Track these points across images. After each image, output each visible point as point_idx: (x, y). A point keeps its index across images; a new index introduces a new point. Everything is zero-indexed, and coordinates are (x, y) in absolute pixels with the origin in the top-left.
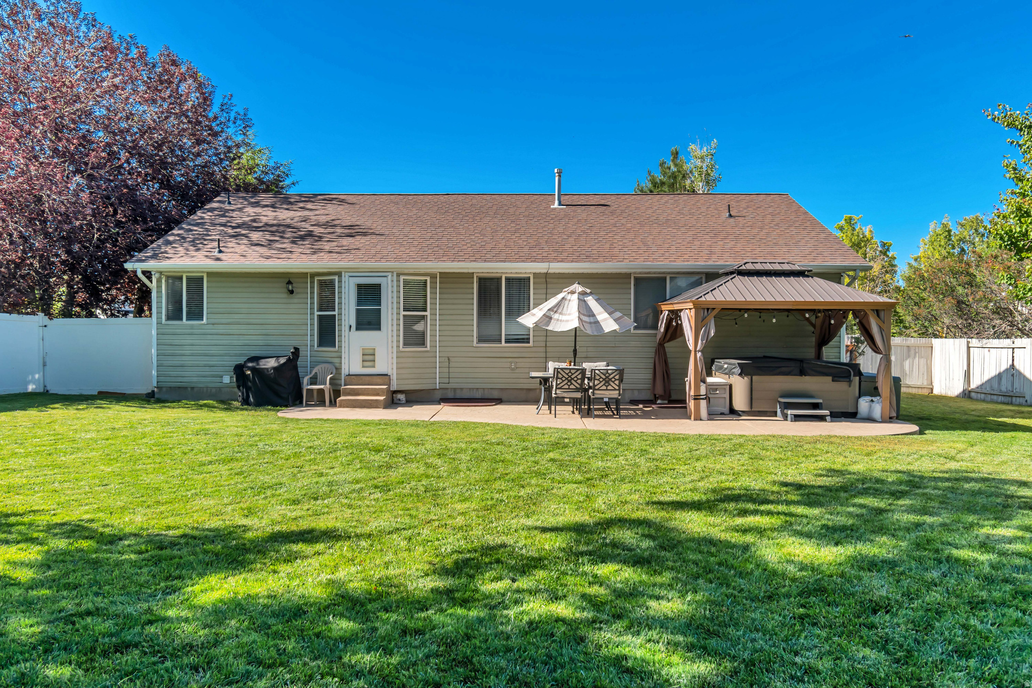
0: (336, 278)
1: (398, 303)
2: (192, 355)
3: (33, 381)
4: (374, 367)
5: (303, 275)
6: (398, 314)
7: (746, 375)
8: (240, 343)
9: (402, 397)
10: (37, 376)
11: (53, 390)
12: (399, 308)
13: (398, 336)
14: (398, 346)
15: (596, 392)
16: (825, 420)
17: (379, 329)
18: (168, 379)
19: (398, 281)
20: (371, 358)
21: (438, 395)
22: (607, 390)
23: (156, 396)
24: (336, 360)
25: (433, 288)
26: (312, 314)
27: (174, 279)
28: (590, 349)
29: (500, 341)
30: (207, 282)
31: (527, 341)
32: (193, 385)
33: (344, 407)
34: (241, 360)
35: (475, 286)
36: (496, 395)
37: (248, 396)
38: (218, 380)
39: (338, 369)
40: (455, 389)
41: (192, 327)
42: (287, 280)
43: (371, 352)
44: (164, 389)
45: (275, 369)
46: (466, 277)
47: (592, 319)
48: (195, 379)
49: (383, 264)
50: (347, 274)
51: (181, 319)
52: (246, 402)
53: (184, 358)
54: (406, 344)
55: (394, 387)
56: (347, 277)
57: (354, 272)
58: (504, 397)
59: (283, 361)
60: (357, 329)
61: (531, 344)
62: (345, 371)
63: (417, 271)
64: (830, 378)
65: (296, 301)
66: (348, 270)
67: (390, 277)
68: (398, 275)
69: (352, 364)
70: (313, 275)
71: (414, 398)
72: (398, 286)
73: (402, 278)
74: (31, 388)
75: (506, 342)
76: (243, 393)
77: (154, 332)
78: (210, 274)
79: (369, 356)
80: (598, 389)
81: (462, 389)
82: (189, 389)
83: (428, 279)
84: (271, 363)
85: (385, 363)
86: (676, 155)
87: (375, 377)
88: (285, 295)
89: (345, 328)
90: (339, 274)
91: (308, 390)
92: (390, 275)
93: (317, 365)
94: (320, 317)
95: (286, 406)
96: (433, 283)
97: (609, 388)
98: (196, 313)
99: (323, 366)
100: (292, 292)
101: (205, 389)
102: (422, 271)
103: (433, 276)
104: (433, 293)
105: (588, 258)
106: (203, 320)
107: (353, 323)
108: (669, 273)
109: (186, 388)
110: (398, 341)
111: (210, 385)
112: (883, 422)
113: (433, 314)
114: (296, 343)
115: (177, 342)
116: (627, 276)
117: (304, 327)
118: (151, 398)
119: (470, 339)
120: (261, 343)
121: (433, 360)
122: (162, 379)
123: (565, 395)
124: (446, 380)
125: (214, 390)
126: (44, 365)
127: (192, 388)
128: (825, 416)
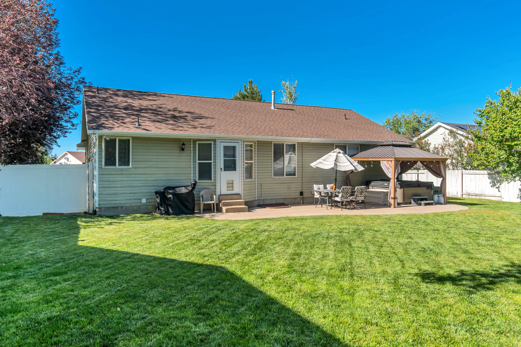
0: (212, 142)
1: (244, 156)
2: (122, 187)
4: (233, 190)
5: (189, 140)
6: (244, 162)
7: (402, 188)
8: (152, 179)
12: (244, 159)
13: (243, 173)
14: (243, 179)
15: (357, 198)
16: (433, 205)
17: (235, 170)
18: (106, 202)
19: (244, 145)
20: (231, 185)
21: (256, 203)
22: (361, 197)
23: (97, 213)
24: (213, 187)
25: (255, 148)
26: (194, 162)
27: (111, 141)
29: (283, 175)
30: (132, 142)
31: (294, 174)
32: (122, 205)
33: (229, 212)
34: (147, 189)
35: (273, 148)
36: (281, 201)
37: (168, 210)
38: (139, 201)
39: (214, 192)
40: (264, 200)
41: (122, 170)
42: (182, 143)
43: (231, 182)
44: (103, 209)
46: (268, 143)
48: (123, 202)
49: (238, 136)
50: (219, 141)
51: (115, 165)
54: (246, 177)
56: (219, 142)
57: (223, 140)
58: (285, 202)
60: (225, 170)
61: (296, 176)
62: (218, 193)
63: (249, 140)
64: (426, 188)
65: (184, 154)
66: (220, 138)
67: (240, 143)
68: (243, 142)
69: (222, 189)
70: (195, 141)
72: (244, 148)
73: (245, 143)
75: (286, 175)
76: (165, 208)
77: (97, 173)
78: (134, 138)
79: (231, 184)
80: (358, 197)
81: (267, 199)
82: (120, 208)
83: (253, 144)
85: (238, 188)
86: (251, 83)
87: (234, 196)
88: (179, 151)
89: (218, 170)
90: (215, 141)
92: (240, 141)
93: (201, 190)
94: (199, 163)
96: (255, 146)
97: (362, 196)
98: (125, 161)
99: (205, 190)
100: (183, 149)
101: (130, 208)
102: (251, 140)
103: (255, 142)
104: (255, 151)
106: (129, 165)
107: (222, 167)
109: (117, 207)
110: (243, 176)
111: (135, 205)
112: (445, 204)
113: (255, 162)
115: (111, 179)
117: (189, 169)
119: (271, 174)
120: (164, 178)
121: (254, 185)
122: (102, 202)
124: (260, 196)
125: (135, 208)
127: (122, 207)
128: (433, 203)
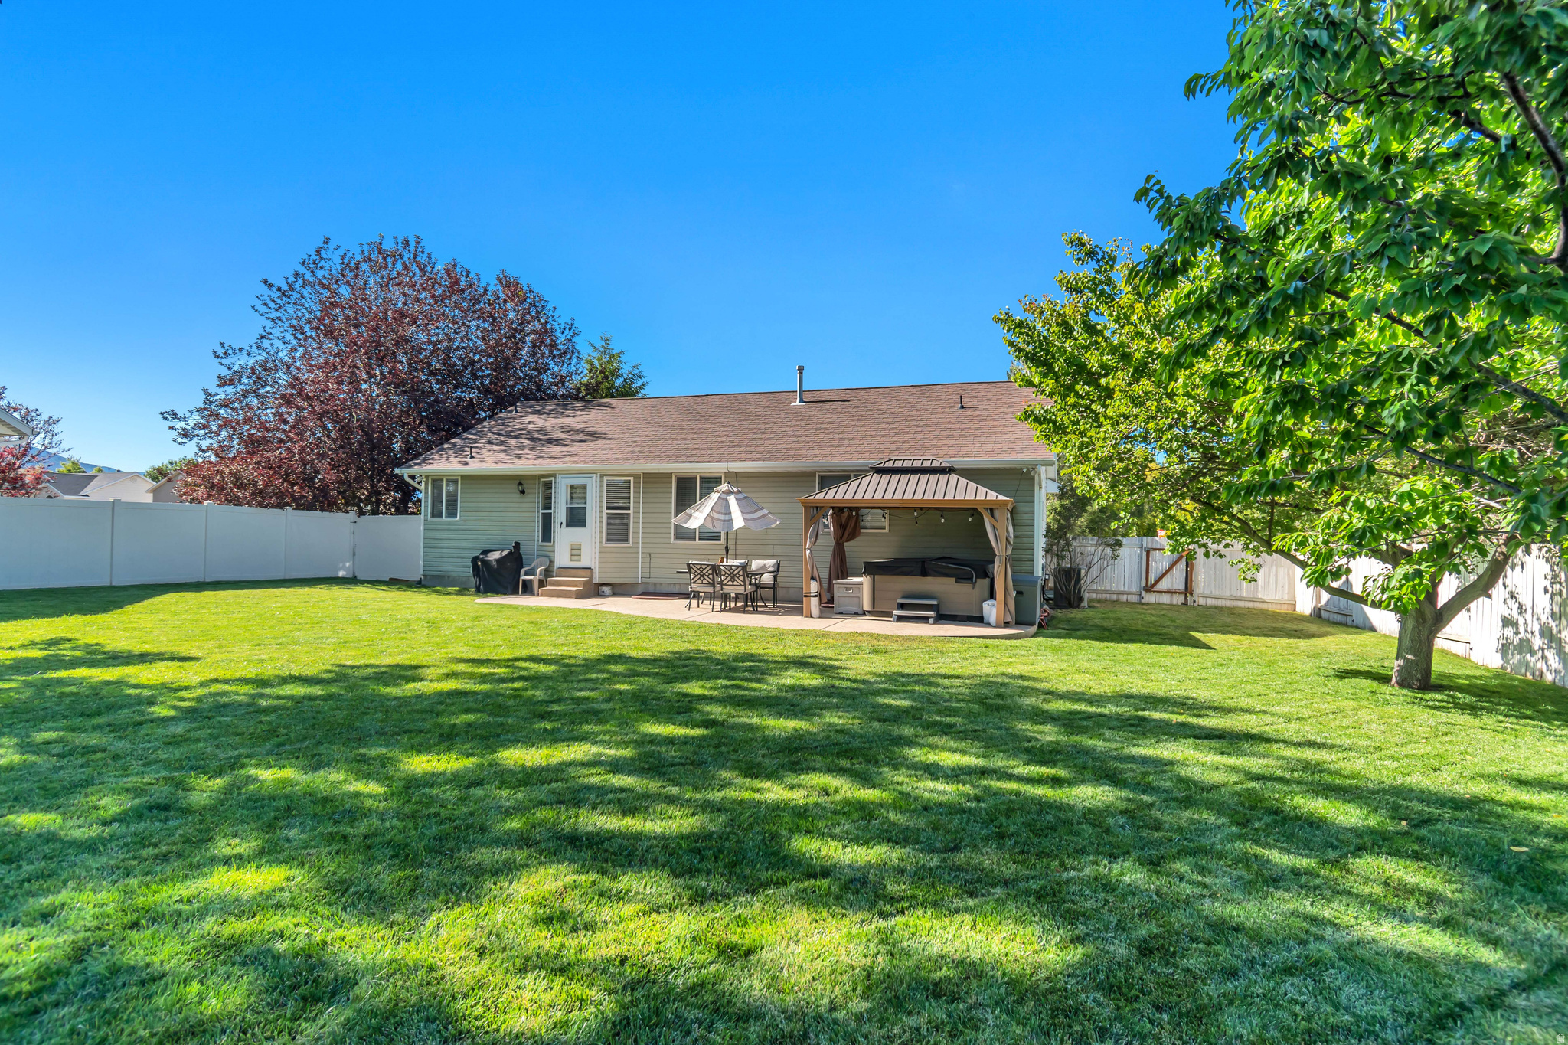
0: (556, 479)
1: (602, 502)
2: (449, 548)
3: (344, 568)
4: (580, 561)
5: (532, 477)
6: (601, 512)
7: (869, 574)
8: (485, 537)
9: (606, 589)
10: (348, 564)
11: (360, 577)
12: (601, 507)
13: (601, 532)
14: (601, 542)
15: (724, 587)
16: (928, 622)
17: (585, 526)
18: (431, 568)
19: (602, 481)
20: (578, 552)
21: (641, 589)
22: (733, 585)
23: (423, 583)
24: (551, 554)
25: (637, 487)
26: (537, 512)
27: (436, 482)
28: (776, 547)
29: (694, 538)
30: (461, 484)
31: (718, 538)
32: (449, 574)
33: (544, 596)
34: (477, 553)
35: (674, 484)
37: (479, 585)
39: (551, 562)
40: (655, 584)
41: (449, 523)
42: (520, 481)
43: (578, 547)
44: (427, 577)
45: (497, 560)
46: (665, 477)
47: (727, 517)
48: (450, 569)
49: (591, 466)
50: (562, 476)
51: (441, 516)
52: (478, 590)
53: (444, 550)
54: (609, 540)
55: (596, 580)
56: (562, 478)
57: (567, 475)
59: (505, 553)
60: (568, 526)
62: (557, 564)
63: (621, 472)
64: (954, 579)
66: (561, 472)
67: (595, 478)
68: (602, 476)
69: (562, 559)
70: (539, 477)
71: (619, 590)
72: (602, 486)
73: (606, 479)
74: (341, 574)
75: (700, 540)
76: (476, 581)
77: (422, 528)
78: (464, 477)
79: (576, 551)
80: (726, 585)
81: (661, 583)
82: (446, 577)
83: (632, 479)
84: (495, 556)
85: (589, 558)
87: (580, 570)
88: (518, 495)
89: (557, 525)
90: (557, 476)
91: (524, 581)
92: (595, 476)
93: (537, 559)
94: (543, 514)
95: (505, 594)
96: (637, 483)
97: (735, 583)
98: (452, 513)
99: (540, 559)
100: (523, 492)
102: (626, 472)
103: (636, 477)
104: (637, 492)
105: (773, 457)
106: (457, 517)
107: (565, 520)
108: (852, 471)
109: (444, 577)
110: (601, 537)
111: (456, 574)
112: (997, 626)
113: (636, 512)
114: (518, 538)
115: (438, 536)
116: (812, 474)
117: (533, 524)
118: (419, 585)
119: (667, 536)
120: (499, 538)
121: (635, 555)
122: (427, 568)
123: (699, 589)
124: (647, 575)
125: (458, 578)
126: (354, 554)
127: (449, 577)
128: (930, 618)
